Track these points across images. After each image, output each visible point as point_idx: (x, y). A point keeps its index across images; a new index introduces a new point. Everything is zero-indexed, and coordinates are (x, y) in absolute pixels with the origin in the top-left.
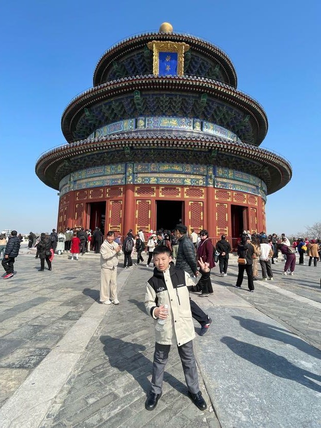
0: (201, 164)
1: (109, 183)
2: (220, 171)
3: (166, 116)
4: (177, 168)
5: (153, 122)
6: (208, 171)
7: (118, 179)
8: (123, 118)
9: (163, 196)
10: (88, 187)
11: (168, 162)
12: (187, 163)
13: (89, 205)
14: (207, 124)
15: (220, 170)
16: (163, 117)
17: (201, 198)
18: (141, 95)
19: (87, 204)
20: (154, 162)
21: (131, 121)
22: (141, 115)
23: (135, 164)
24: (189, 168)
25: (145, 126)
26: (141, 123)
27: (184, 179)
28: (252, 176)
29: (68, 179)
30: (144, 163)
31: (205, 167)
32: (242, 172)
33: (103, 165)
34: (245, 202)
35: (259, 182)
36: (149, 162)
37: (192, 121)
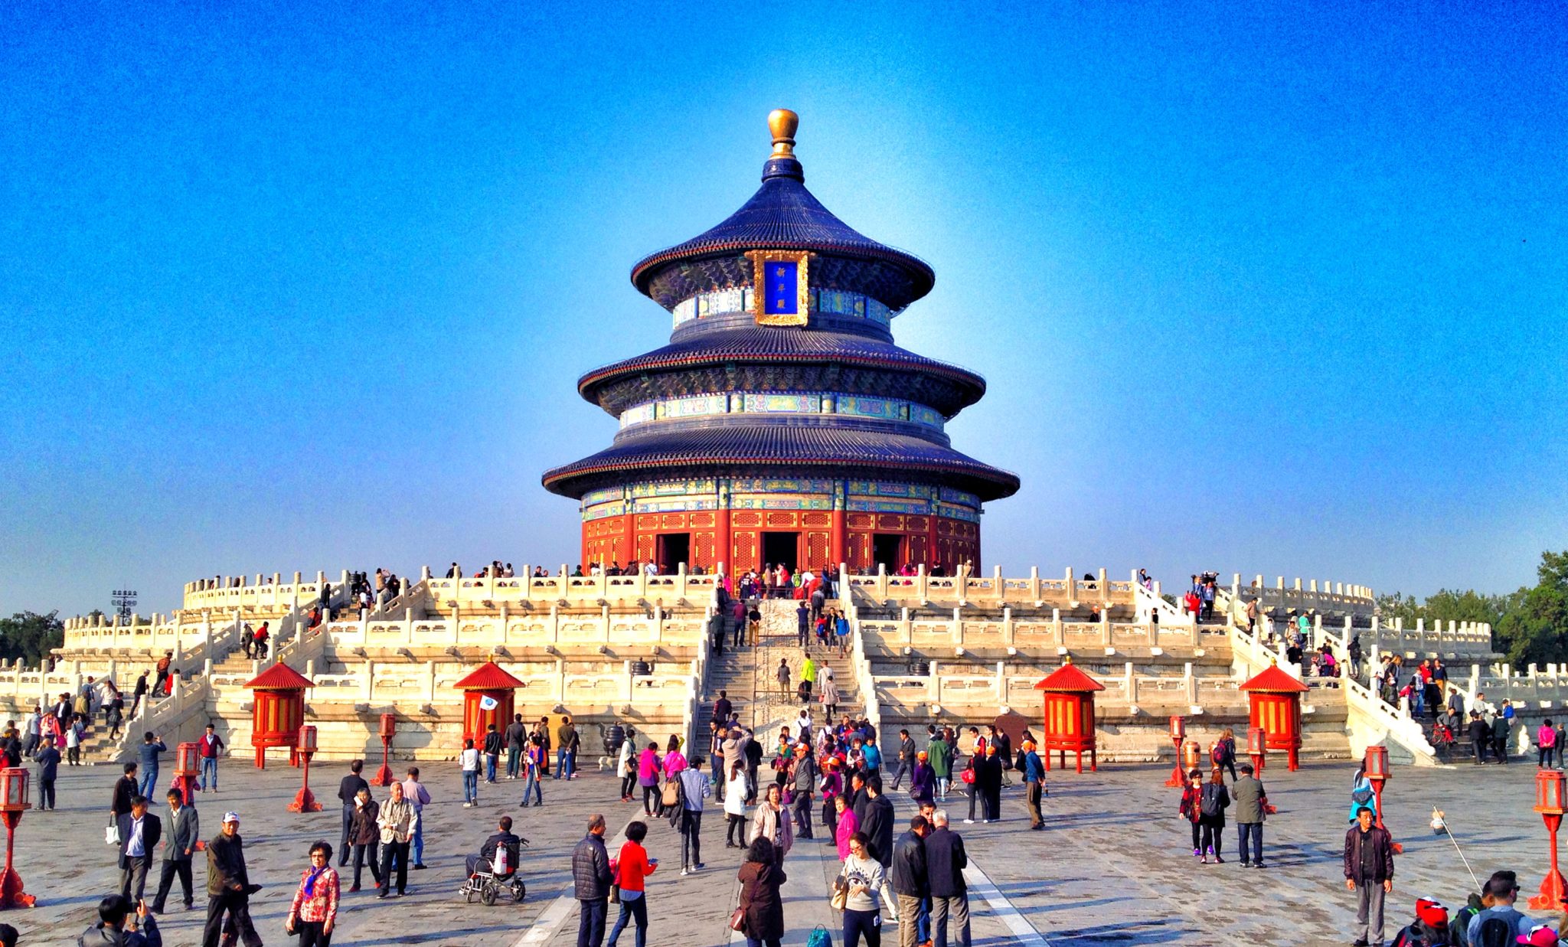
0: (826, 478)
1: (692, 506)
2: (854, 487)
3: (777, 391)
4: (790, 485)
5: (756, 403)
6: (834, 487)
7: (707, 502)
9: (772, 526)
10: (661, 509)
11: (779, 478)
12: (806, 478)
13: (661, 538)
14: (844, 399)
15: (855, 484)
16: (771, 393)
17: (825, 526)
18: (737, 365)
19: (658, 536)
20: (758, 478)
21: (721, 400)
22: (736, 389)
23: (732, 481)
24: (807, 485)
25: (743, 408)
26: (737, 402)
27: (801, 500)
28: (915, 484)
29: (619, 493)
30: (744, 478)
31: (832, 482)
32: (894, 482)
33: (684, 479)
34: (901, 528)
35: (931, 493)
36: (751, 478)
37: (819, 397)
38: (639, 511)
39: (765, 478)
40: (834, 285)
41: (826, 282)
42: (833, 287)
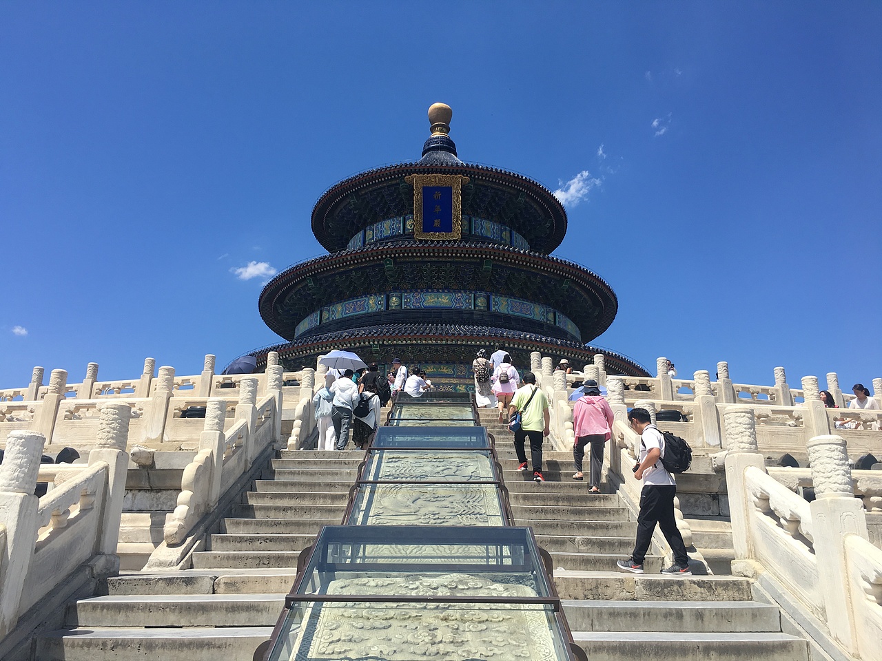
3: (433, 290)
4: (445, 370)
5: (413, 300)
8: (367, 293)
11: (434, 363)
14: (496, 299)
16: (428, 292)
18: (395, 263)
21: (380, 299)
22: (395, 289)
26: (394, 300)
27: (456, 385)
37: (473, 295)
40: (484, 215)
41: (476, 211)
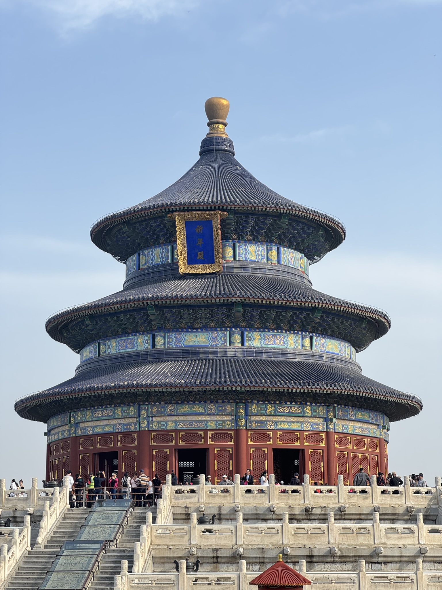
1: (121, 429)
2: (254, 408)
3: (192, 328)
4: (197, 409)
5: (176, 340)
6: (237, 409)
7: (131, 424)
8: (136, 331)
9: (184, 443)
10: (95, 432)
11: (188, 402)
13: (97, 456)
14: (250, 335)
16: (188, 331)
17: (229, 443)
19: (94, 454)
20: (171, 403)
22: (160, 329)
23: (149, 406)
24: (212, 407)
25: (164, 344)
26: (159, 340)
27: (207, 421)
28: (311, 405)
29: (66, 419)
30: (160, 403)
31: (234, 404)
32: (291, 403)
33: (113, 406)
34: (298, 443)
35: (328, 412)
36: (166, 403)
37: (228, 333)
38: (79, 433)
39: (177, 403)
40: (249, 237)
41: (241, 235)
42: (248, 240)
